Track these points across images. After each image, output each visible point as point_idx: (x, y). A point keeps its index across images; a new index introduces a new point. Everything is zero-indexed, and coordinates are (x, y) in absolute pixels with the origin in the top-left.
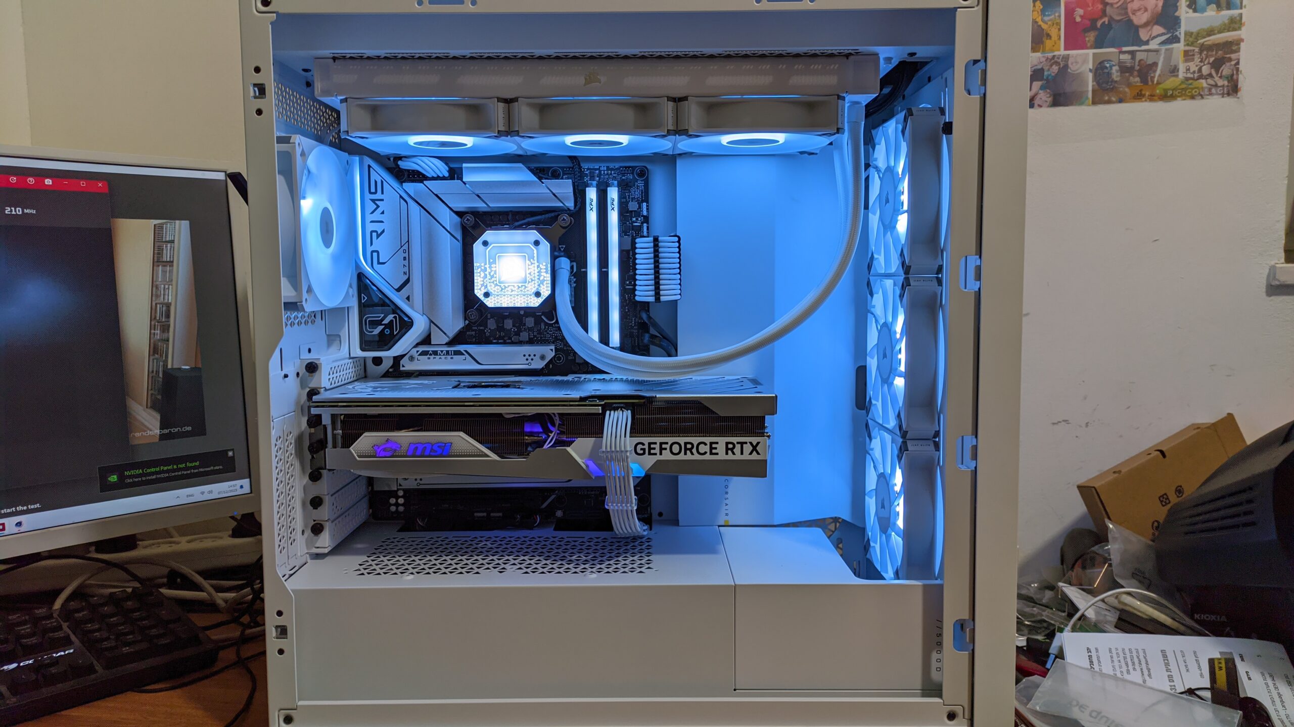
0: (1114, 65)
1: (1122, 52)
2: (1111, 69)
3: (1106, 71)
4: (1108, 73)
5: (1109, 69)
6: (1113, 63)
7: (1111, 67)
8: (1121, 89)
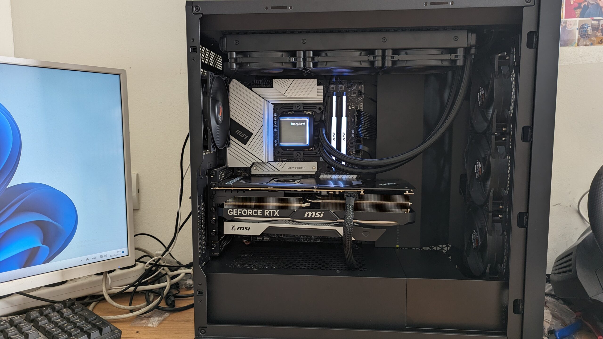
0: (589, 27)
1: (593, 20)
2: (588, 28)
3: (585, 29)
4: (586, 30)
5: (586, 28)
6: (589, 26)
7: (587, 27)
8: (592, 39)
